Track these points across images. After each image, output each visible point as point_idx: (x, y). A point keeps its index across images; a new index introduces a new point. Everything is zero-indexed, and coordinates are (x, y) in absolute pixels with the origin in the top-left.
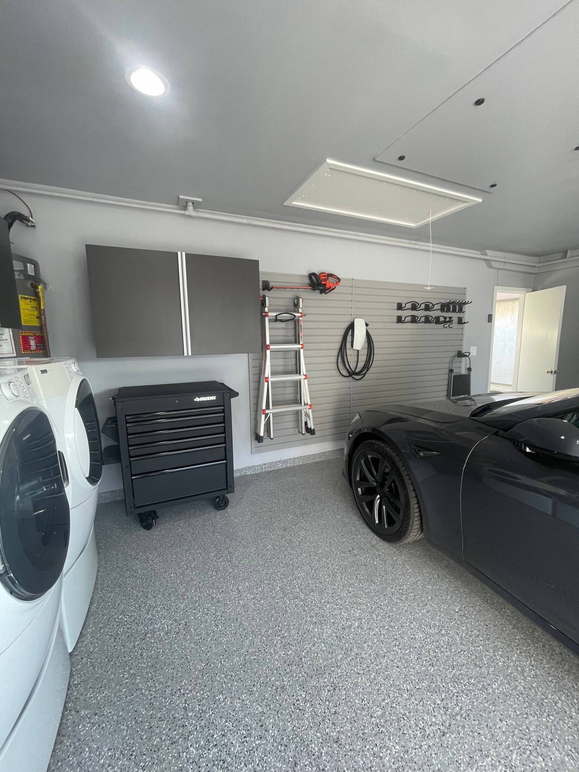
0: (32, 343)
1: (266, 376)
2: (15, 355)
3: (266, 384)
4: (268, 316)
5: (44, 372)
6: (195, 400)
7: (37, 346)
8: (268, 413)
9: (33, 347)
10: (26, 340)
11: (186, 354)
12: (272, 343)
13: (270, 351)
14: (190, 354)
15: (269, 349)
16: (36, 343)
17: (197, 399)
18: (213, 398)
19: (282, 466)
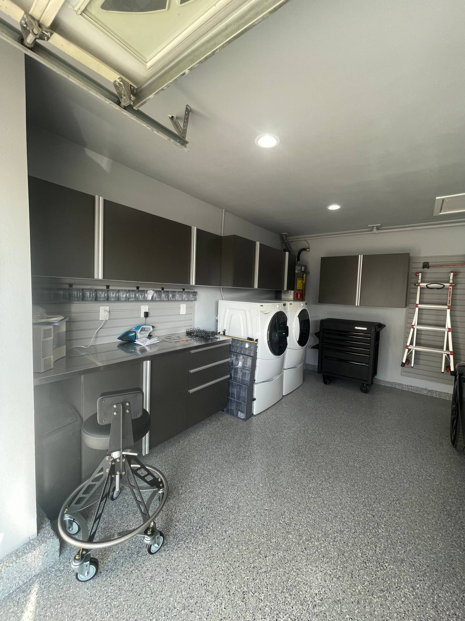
0: (299, 295)
1: (413, 324)
2: (293, 300)
3: (412, 330)
4: (419, 285)
5: (291, 304)
6: (355, 328)
7: (300, 297)
8: (411, 349)
9: (299, 297)
10: (297, 294)
11: (356, 305)
12: (420, 303)
13: (419, 309)
14: (359, 305)
15: (417, 307)
16: (300, 296)
17: (356, 328)
18: (366, 329)
19: (427, 393)
